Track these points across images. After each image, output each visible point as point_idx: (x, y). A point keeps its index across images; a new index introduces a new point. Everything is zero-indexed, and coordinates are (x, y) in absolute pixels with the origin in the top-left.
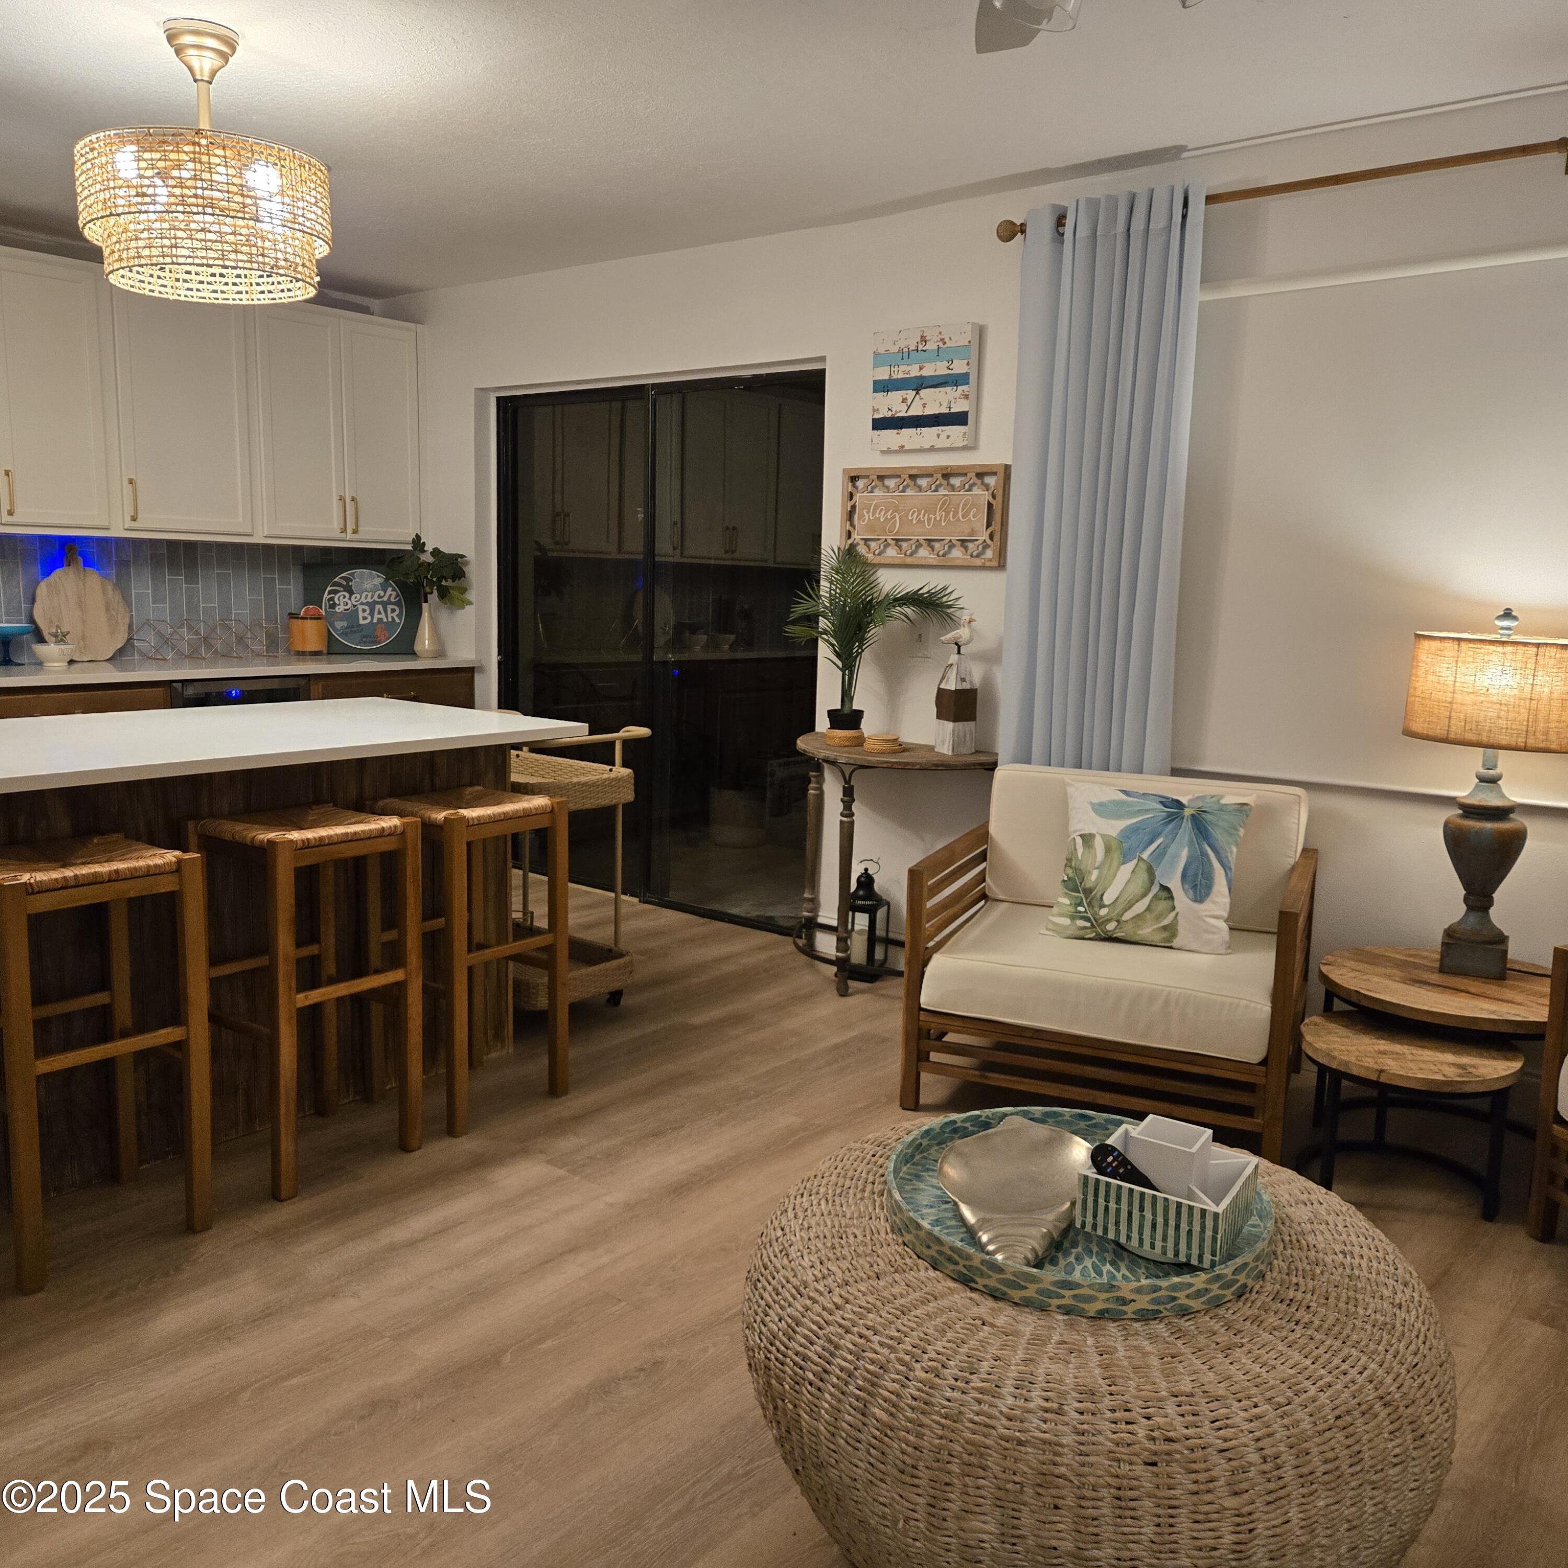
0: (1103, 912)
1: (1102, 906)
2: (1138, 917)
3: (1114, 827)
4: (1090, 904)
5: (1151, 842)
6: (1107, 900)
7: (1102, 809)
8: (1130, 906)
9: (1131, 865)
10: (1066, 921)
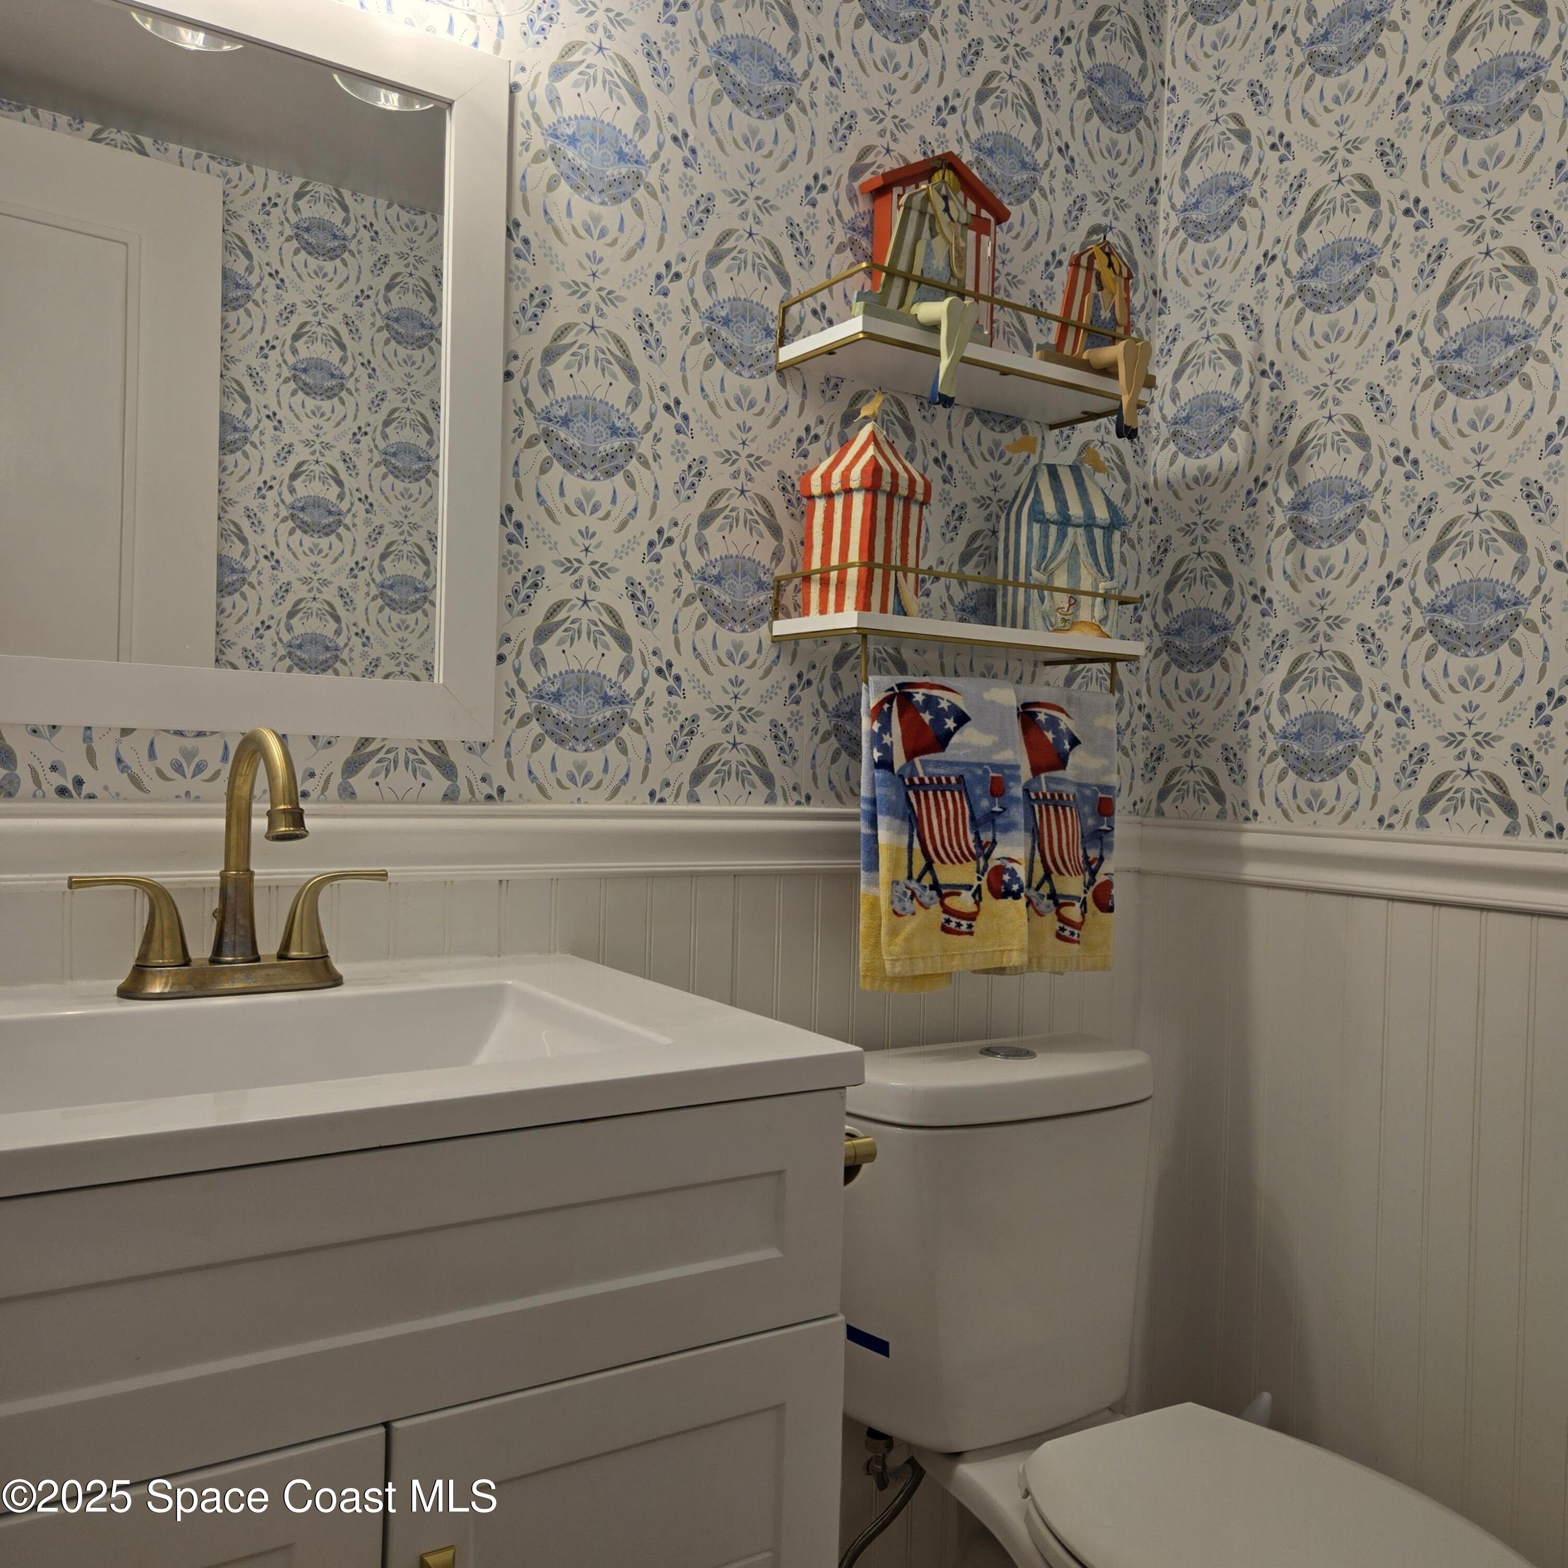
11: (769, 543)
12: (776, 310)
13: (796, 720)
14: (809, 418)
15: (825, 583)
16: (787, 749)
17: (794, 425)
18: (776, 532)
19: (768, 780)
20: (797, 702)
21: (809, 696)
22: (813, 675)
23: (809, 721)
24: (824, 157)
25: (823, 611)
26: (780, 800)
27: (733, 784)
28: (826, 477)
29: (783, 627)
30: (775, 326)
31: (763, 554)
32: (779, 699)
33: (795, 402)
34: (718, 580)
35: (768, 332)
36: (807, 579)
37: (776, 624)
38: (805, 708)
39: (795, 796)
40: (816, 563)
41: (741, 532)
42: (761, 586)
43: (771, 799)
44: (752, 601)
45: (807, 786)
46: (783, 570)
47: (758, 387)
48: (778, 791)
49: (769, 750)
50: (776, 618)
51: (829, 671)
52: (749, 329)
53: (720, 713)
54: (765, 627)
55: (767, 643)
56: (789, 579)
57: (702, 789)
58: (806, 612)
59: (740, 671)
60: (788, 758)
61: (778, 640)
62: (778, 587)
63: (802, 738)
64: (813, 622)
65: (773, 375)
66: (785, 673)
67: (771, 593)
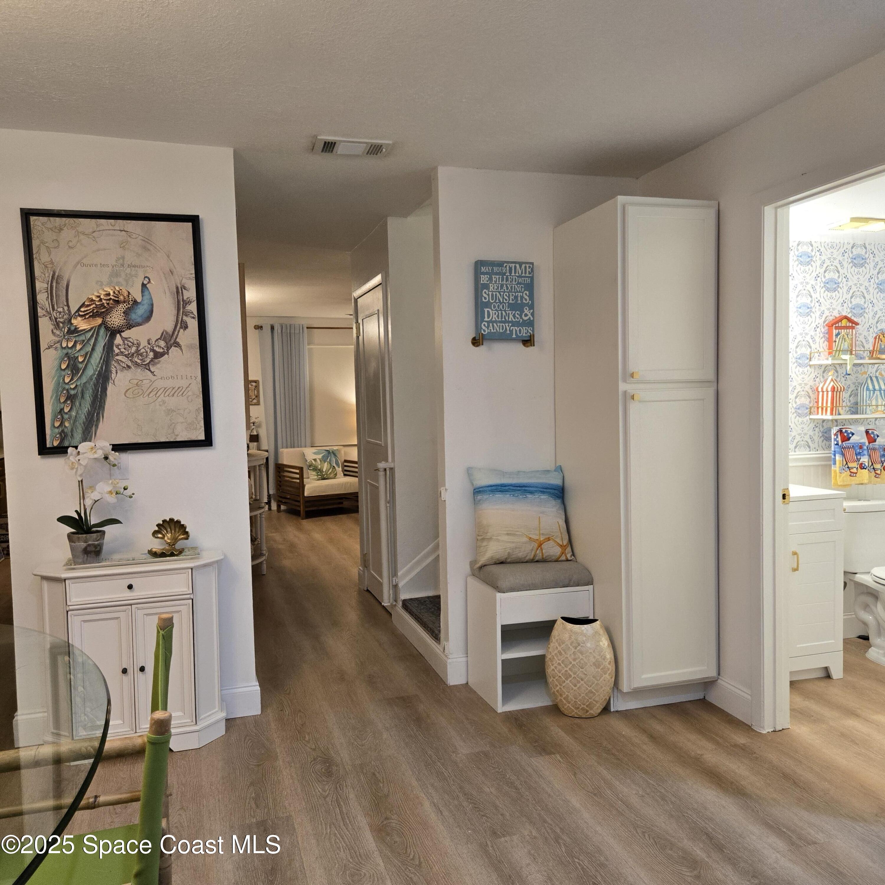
0: (324, 473)
1: (323, 472)
2: (331, 473)
3: (320, 456)
4: (321, 472)
5: (328, 458)
6: (324, 470)
7: (315, 453)
8: (329, 471)
9: (326, 463)
10: (316, 477)
11: (808, 400)
12: (809, 354)
13: (815, 434)
14: (816, 374)
15: (822, 409)
16: (813, 441)
17: (813, 375)
18: (810, 397)
19: (809, 447)
20: (815, 431)
21: (817, 429)
22: (818, 425)
23: (817, 434)
24: (818, 321)
25: (822, 414)
26: (812, 451)
27: (802, 448)
28: (822, 388)
29: (812, 417)
30: (809, 357)
31: (807, 402)
32: (811, 431)
33: (813, 370)
34: (799, 409)
35: (808, 358)
36: (818, 408)
37: (810, 416)
38: (816, 432)
39: (815, 450)
40: (820, 405)
41: (803, 399)
42: (807, 408)
43: (810, 451)
44: (805, 412)
45: (817, 448)
46: (811, 405)
47: (806, 370)
48: (811, 449)
49: (809, 441)
50: (810, 415)
51: (821, 424)
52: (804, 359)
53: (799, 434)
54: (808, 416)
55: (808, 420)
56: (812, 407)
57: (796, 450)
58: (818, 413)
59: (803, 426)
60: (813, 442)
61: (810, 419)
62: (811, 408)
63: (816, 438)
64: (819, 416)
65: (809, 367)
66: (812, 425)
67: (809, 410)
